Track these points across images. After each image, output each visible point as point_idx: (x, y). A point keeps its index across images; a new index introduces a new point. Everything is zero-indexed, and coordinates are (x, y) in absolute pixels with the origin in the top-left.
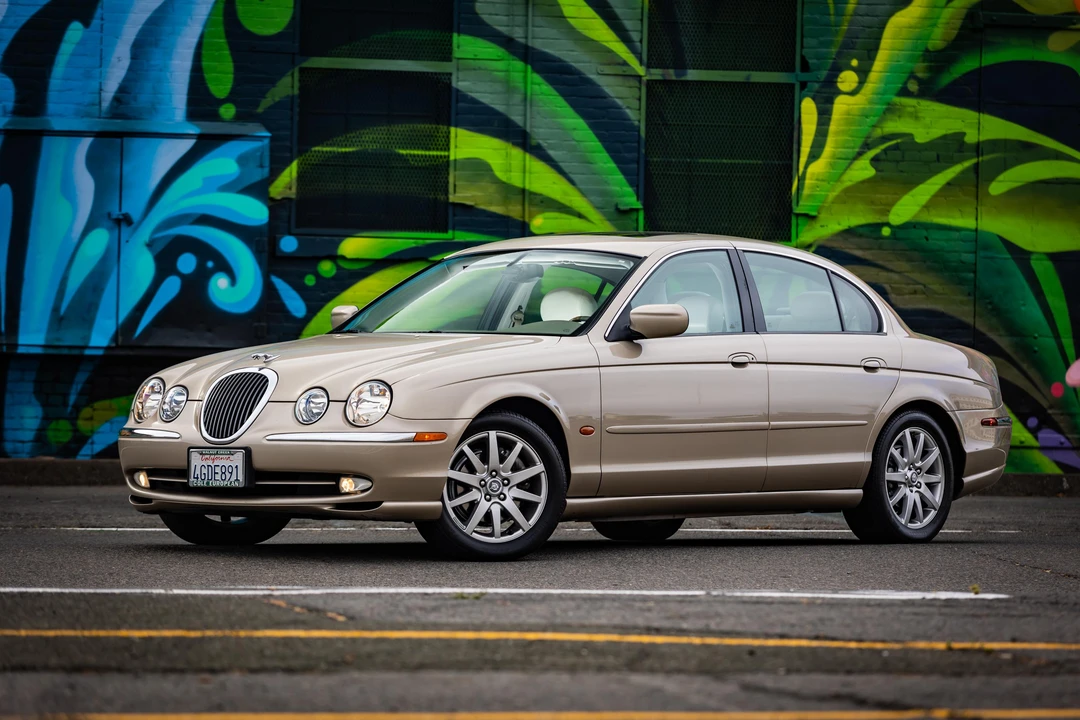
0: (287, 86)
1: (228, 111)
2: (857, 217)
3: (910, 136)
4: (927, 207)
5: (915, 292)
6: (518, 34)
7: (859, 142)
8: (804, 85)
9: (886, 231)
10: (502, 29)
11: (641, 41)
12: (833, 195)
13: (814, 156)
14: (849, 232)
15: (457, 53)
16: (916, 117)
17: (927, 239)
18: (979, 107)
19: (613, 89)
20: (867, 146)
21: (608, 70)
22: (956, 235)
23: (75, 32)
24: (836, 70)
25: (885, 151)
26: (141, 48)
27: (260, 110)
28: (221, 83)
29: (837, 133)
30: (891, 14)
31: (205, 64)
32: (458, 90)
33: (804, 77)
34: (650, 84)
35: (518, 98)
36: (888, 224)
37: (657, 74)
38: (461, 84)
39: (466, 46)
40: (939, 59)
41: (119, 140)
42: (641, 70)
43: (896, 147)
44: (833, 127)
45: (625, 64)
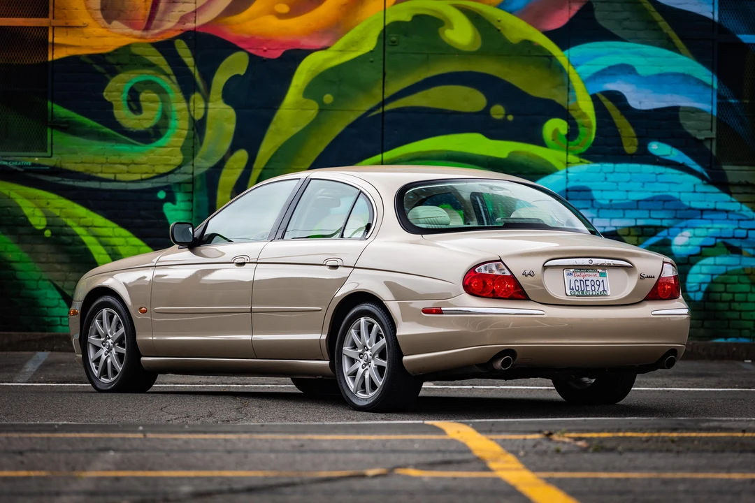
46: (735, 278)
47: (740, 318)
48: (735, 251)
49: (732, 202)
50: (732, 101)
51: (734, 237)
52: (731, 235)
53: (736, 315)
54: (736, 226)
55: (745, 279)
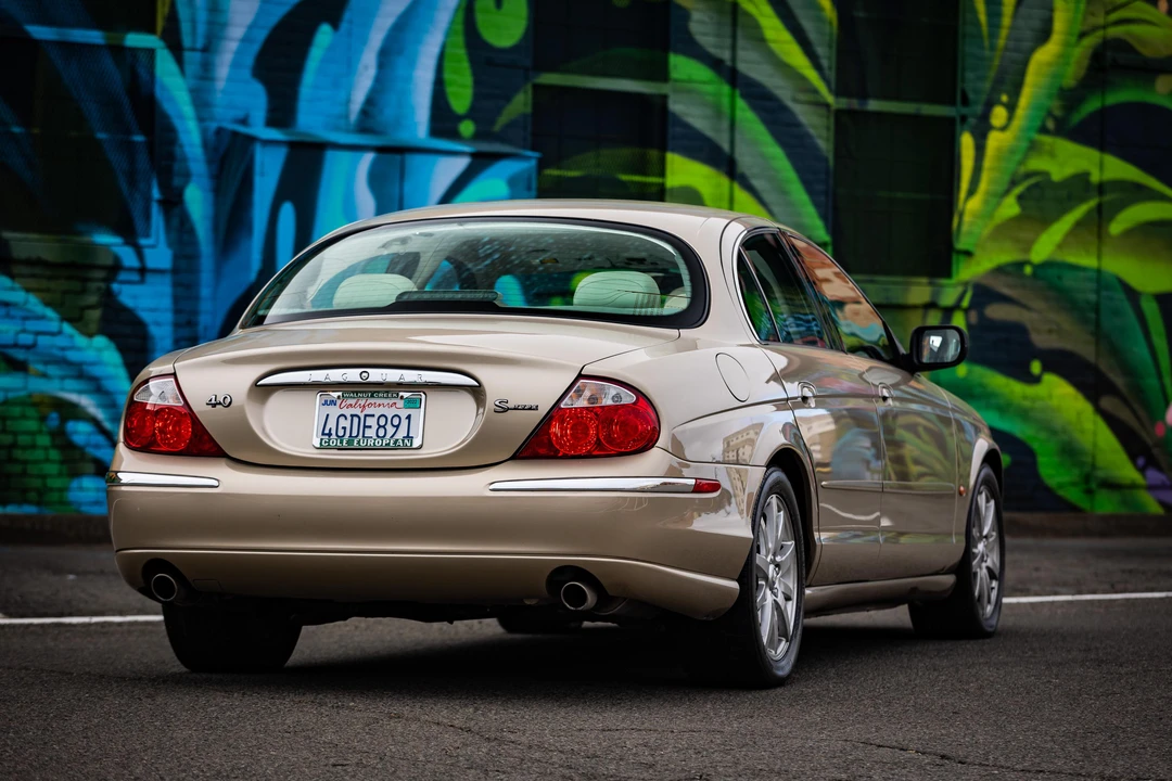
0: (520, 103)
1: (467, 128)
2: (1005, 256)
3: (1046, 174)
4: (1060, 246)
5: (1050, 331)
6: (726, 55)
7: (1007, 178)
8: (964, 119)
9: (1028, 270)
10: (712, 51)
11: (830, 68)
12: (986, 232)
13: (971, 192)
14: (1000, 270)
15: (674, 74)
16: (1052, 154)
17: (1060, 278)
18: (1102, 146)
19: (806, 116)
20: (1013, 183)
21: (802, 97)
22: (1081, 274)
23: (324, 35)
24: (989, 105)
25: (1029, 189)
26: (386, 56)
27: (497, 128)
28: (461, 98)
29: (992, 169)
30: (1032, 50)
31: (447, 76)
32: (674, 115)
33: (965, 111)
34: (839, 114)
35: (725, 124)
36: (1027, 262)
37: (843, 103)
38: (676, 106)
39: (682, 67)
40: (1071, 98)
41: (398, 157)
42: (830, 99)
43: (1036, 185)
44: (987, 163)
45: (815, 91)
46: (17, 411)
47: (24, 474)
48: (19, 367)
49: (12, 289)
50: (16, 130)
51: (16, 346)
52: (11, 342)
53: (17, 468)
54: (19, 328)
55: (31, 412)
